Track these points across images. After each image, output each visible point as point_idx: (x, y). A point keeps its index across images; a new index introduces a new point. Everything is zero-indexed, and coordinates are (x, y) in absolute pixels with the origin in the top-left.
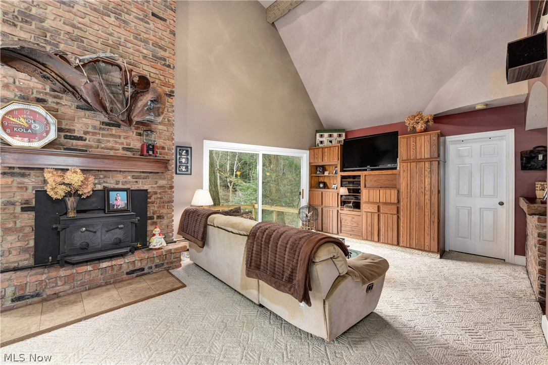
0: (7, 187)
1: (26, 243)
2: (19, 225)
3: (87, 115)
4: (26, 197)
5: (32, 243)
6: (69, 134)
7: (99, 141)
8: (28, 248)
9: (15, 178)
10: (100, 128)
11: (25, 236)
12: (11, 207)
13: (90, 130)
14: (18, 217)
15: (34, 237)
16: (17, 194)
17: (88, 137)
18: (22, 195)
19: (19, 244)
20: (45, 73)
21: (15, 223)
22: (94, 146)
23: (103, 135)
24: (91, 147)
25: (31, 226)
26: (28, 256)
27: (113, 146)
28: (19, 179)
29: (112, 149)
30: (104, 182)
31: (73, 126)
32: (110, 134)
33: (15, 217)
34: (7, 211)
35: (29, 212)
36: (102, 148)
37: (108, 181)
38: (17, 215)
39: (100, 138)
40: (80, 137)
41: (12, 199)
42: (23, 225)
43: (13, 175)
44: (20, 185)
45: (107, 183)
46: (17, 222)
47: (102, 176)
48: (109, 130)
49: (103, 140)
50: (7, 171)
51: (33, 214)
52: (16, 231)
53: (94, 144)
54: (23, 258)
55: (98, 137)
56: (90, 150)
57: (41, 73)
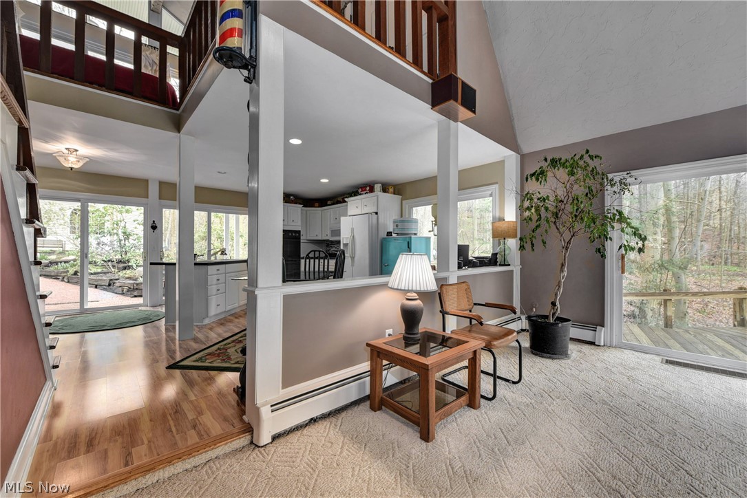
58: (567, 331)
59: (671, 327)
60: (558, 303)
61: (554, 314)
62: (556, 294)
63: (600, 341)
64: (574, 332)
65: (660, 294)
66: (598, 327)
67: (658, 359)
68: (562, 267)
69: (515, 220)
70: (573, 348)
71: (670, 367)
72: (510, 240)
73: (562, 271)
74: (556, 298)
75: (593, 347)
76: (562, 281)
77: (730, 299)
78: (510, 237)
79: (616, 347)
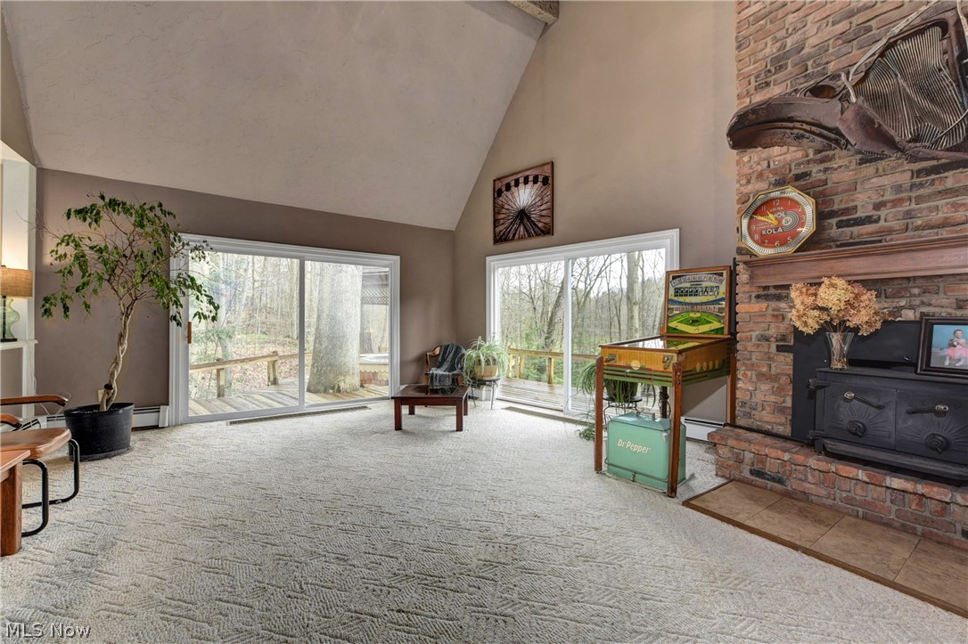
0: (759, 316)
1: (782, 399)
2: (773, 371)
3: (881, 169)
4: (782, 331)
5: (789, 403)
6: (845, 218)
7: (909, 215)
8: (784, 407)
9: (770, 303)
10: (912, 186)
11: (781, 389)
12: (766, 343)
13: (889, 196)
14: (773, 358)
15: (791, 393)
16: (772, 325)
17: (883, 213)
18: (778, 327)
19: (772, 398)
20: (796, 131)
21: (770, 366)
22: (897, 227)
23: (919, 199)
24: (890, 231)
25: (788, 375)
26: (783, 420)
27: (946, 218)
28: (773, 304)
29: (944, 224)
30: (923, 303)
31: (853, 201)
32: (939, 192)
33: (769, 358)
34: (761, 349)
35: (786, 354)
36: (917, 228)
37: (933, 302)
38: (772, 356)
39: (913, 206)
40: (867, 217)
41: (766, 332)
42: (779, 371)
43: (767, 298)
44: (776, 313)
45: (930, 305)
46: (772, 366)
47: (916, 291)
48: (937, 182)
49: (921, 210)
50: (761, 293)
51: (791, 356)
52: (770, 378)
53: (896, 225)
54: (778, 421)
55: (906, 207)
56: (888, 238)
57: (792, 134)
58: (128, 418)
59: (223, 396)
60: (114, 385)
61: (108, 401)
62: (112, 374)
63: (164, 422)
64: (138, 419)
65: (213, 365)
66: (161, 407)
67: (224, 423)
68: (120, 339)
69: (26, 268)
70: (134, 438)
71: (234, 426)
72: (16, 299)
73: (120, 343)
74: (113, 379)
75: (156, 431)
76: (121, 356)
77: (264, 363)
78: (17, 294)
79: (181, 425)
